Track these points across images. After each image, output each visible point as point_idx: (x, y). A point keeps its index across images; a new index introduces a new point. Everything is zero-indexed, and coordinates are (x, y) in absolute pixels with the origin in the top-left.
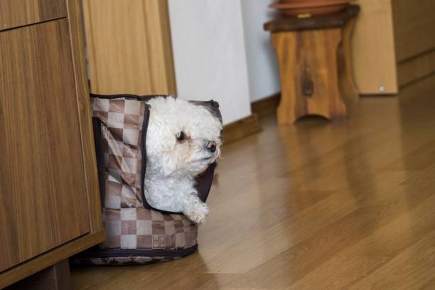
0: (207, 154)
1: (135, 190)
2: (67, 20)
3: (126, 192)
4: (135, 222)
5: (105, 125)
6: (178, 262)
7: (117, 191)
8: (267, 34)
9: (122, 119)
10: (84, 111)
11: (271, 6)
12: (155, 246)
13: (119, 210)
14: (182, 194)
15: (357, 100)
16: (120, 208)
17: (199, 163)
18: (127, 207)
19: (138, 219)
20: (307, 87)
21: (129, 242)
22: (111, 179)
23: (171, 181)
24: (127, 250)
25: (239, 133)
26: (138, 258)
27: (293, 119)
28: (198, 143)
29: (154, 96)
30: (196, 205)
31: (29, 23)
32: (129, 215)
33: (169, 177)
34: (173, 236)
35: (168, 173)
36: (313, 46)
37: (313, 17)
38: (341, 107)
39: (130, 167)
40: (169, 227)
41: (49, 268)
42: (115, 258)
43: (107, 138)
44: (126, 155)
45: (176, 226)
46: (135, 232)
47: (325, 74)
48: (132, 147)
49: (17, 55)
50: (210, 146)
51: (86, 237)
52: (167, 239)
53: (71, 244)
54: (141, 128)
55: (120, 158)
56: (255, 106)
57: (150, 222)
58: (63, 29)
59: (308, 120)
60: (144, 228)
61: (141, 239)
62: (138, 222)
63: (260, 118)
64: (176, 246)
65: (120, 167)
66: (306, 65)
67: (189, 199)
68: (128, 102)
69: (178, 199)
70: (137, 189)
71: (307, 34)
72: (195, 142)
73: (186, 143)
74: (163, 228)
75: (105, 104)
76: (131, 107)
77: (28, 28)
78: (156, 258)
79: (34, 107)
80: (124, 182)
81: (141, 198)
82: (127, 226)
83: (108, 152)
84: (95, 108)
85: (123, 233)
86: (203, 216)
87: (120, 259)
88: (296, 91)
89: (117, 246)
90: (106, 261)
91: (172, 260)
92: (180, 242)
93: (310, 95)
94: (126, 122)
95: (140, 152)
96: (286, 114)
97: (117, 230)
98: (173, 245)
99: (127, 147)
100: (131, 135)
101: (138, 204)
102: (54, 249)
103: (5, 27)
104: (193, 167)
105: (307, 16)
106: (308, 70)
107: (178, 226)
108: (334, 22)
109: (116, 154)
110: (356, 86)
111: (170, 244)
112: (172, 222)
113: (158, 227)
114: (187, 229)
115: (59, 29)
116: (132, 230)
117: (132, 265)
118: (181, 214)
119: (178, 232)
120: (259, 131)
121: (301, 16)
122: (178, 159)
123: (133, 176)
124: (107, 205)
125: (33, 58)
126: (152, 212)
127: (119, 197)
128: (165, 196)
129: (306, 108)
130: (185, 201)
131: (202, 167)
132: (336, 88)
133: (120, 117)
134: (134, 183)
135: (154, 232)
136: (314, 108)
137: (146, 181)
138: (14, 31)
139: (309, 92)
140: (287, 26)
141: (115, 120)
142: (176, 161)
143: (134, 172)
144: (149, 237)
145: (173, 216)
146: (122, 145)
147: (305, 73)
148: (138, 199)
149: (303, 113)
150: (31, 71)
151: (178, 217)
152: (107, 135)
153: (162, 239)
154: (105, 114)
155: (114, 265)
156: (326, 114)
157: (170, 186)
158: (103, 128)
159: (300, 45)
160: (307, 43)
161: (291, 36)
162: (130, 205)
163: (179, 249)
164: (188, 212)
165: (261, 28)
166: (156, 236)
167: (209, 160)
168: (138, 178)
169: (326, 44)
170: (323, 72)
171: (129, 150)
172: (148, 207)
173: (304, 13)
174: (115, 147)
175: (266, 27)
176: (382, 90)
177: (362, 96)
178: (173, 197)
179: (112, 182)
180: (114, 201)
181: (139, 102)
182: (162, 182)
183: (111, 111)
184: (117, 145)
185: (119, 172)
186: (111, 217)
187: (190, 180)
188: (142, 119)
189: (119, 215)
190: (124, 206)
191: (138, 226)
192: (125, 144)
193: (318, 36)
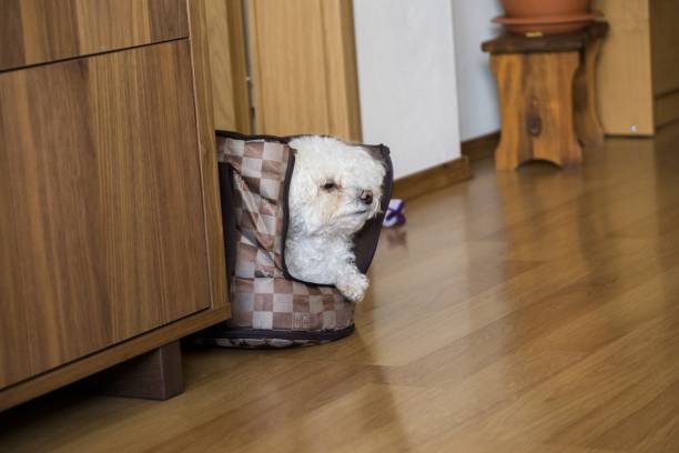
0: (361, 207)
1: (273, 256)
2: (188, 41)
3: (261, 257)
4: (271, 296)
5: (239, 173)
6: (326, 347)
7: (250, 256)
8: (486, 56)
9: (260, 166)
10: (207, 156)
11: (495, 20)
12: (296, 326)
13: (252, 280)
14: (334, 260)
15: (601, 141)
16: (253, 276)
17: (350, 218)
18: (262, 276)
19: (276, 292)
20: (533, 124)
21: (264, 321)
22: (244, 240)
23: (319, 241)
24: (261, 330)
25: (443, 180)
26: (274, 341)
27: (515, 164)
28: (349, 193)
29: (297, 137)
30: (352, 277)
31: (136, 44)
32: (264, 287)
33: (314, 235)
34: (320, 314)
35: (311, 230)
36: (543, 74)
37: (547, 36)
38: (576, 151)
39: (268, 227)
40: (315, 303)
41: (154, 351)
42: (246, 340)
43: (241, 189)
44: (263, 212)
45: (325, 302)
46: (271, 309)
47: (557, 110)
48: (272, 202)
49: (117, 83)
50: (364, 196)
51: (203, 313)
52: (312, 319)
53: (184, 321)
54: (283, 179)
55: (256, 215)
56: (467, 147)
57: (291, 297)
58: (183, 53)
59: (534, 167)
60: (282, 303)
61: (278, 318)
62: (276, 297)
63: (472, 162)
64: (324, 328)
65: (255, 227)
66: (533, 97)
67: (343, 269)
68: (267, 145)
69: (330, 265)
70: (276, 255)
71: (535, 58)
72: (346, 191)
73: (335, 192)
74: (307, 304)
75: (239, 147)
76: (271, 152)
77: (134, 51)
78: (297, 341)
79: (139, 151)
80: (260, 246)
81: (280, 266)
82: (261, 301)
83: (241, 206)
84: (227, 152)
85: (256, 310)
86: (360, 292)
87: (251, 341)
88: (520, 129)
89: (248, 325)
90: (233, 343)
91: (318, 344)
92: (330, 322)
93: (537, 135)
94: (265, 169)
95: (281, 209)
96: (506, 157)
97: (249, 304)
98: (320, 326)
99: (264, 201)
100: (270, 187)
101: (276, 273)
102: (160, 327)
103: (103, 49)
104: (344, 223)
105: (539, 34)
106: (535, 103)
107: (328, 302)
108: (570, 44)
109: (251, 210)
110: (601, 124)
111: (315, 325)
112: (319, 297)
113: (300, 303)
114: (339, 306)
115: (177, 52)
116: (267, 306)
117: (267, 349)
118: (332, 286)
119: (327, 309)
120: (471, 178)
121: (530, 35)
122: (323, 213)
123: (270, 237)
124: (238, 273)
125: (140, 88)
126: (294, 284)
127: (252, 263)
128: (313, 260)
129: (531, 150)
130: (340, 272)
131: (357, 223)
132: (570, 126)
133: (258, 163)
134: (272, 247)
135: (295, 310)
136: (542, 151)
137: (288, 242)
138: (115, 54)
139: (534, 131)
140: (510, 48)
141: (251, 167)
142: (320, 214)
143: (273, 233)
144: (289, 314)
145: (322, 289)
146: (259, 199)
147: (532, 106)
148: (276, 266)
149: (527, 158)
150: (137, 105)
151: (329, 291)
152: (240, 185)
153: (305, 318)
154: (238, 159)
155: (244, 347)
156: (556, 159)
157: (317, 247)
158: (236, 177)
159: (527, 70)
160: (536, 69)
161: (516, 60)
162: (266, 274)
163: (328, 331)
164: (341, 286)
165: (478, 48)
166: (297, 315)
167: (365, 214)
168: (277, 241)
169: (560, 72)
170: (555, 106)
171: (268, 206)
172: (289, 278)
173: (534, 31)
174: (250, 201)
175: (485, 47)
176: (634, 130)
177: (608, 137)
178: (323, 263)
179: (245, 245)
180: (246, 268)
181: (282, 146)
182: (307, 242)
183: (245, 155)
184: (253, 199)
185: (255, 232)
186: (242, 288)
187: (346, 242)
188: (285, 167)
189: (251, 286)
190: (259, 275)
191: (275, 300)
192: (263, 197)
193: (550, 61)
